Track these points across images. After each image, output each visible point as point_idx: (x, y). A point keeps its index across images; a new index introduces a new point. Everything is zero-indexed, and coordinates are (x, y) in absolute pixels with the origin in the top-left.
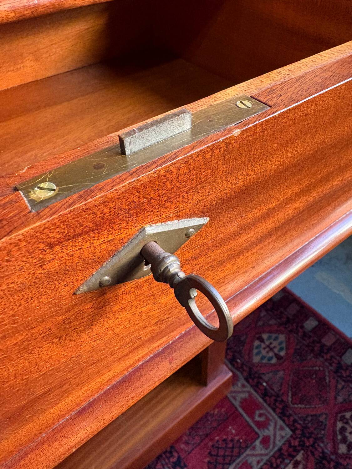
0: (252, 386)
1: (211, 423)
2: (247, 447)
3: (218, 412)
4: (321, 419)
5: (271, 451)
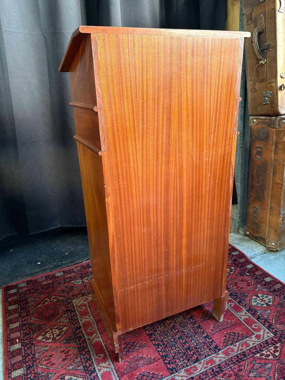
0: (251, 314)
2: (247, 337)
5: (261, 340)
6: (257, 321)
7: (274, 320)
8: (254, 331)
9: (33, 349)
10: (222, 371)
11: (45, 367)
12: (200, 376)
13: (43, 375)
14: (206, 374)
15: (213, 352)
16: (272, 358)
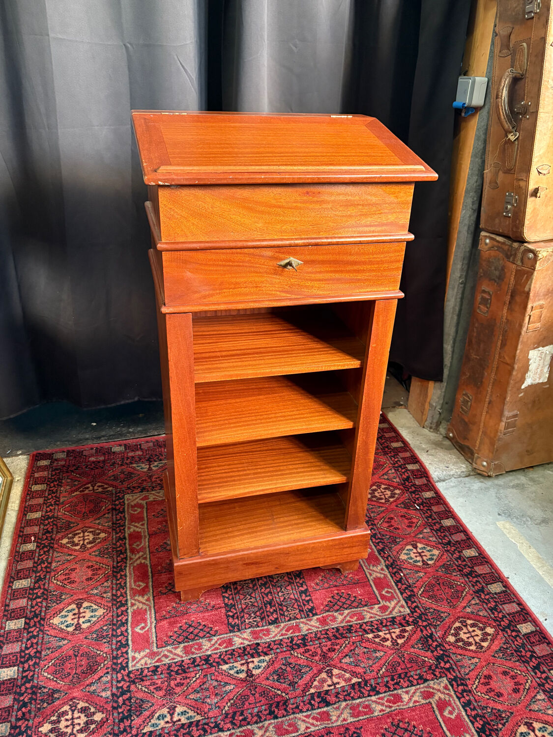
0: (390, 572)
1: (343, 581)
3: (352, 577)
4: (442, 615)
5: (385, 615)
6: (394, 584)
7: (422, 590)
8: (382, 599)
9: (51, 555)
10: (305, 645)
11: (61, 584)
12: (270, 645)
13: (55, 593)
14: (280, 644)
15: (303, 616)
16: (389, 645)
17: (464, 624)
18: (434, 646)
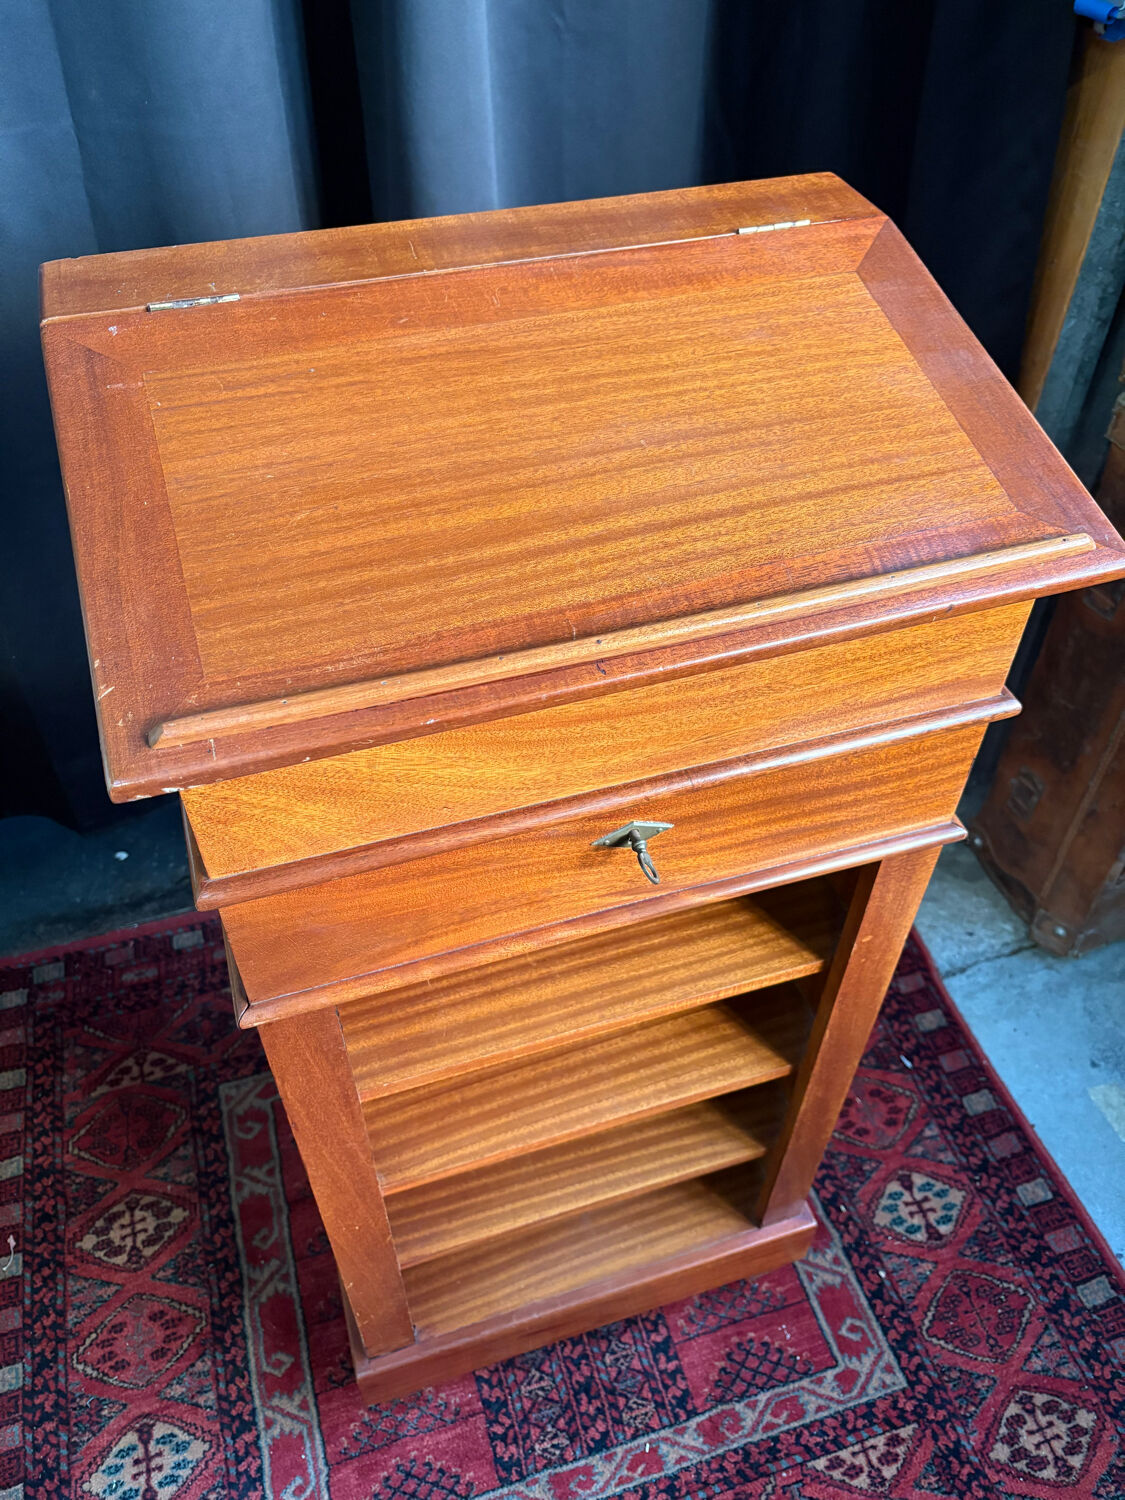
0: (854, 1268)
1: (749, 1304)
2: (806, 1374)
3: (768, 1289)
4: (979, 1385)
5: (851, 1399)
6: (864, 1302)
7: (930, 1314)
8: (842, 1352)
11: (95, 1374)
13: (84, 1402)
15: (665, 1421)
16: (865, 1486)
17: (1028, 1406)
18: (965, 1479)
